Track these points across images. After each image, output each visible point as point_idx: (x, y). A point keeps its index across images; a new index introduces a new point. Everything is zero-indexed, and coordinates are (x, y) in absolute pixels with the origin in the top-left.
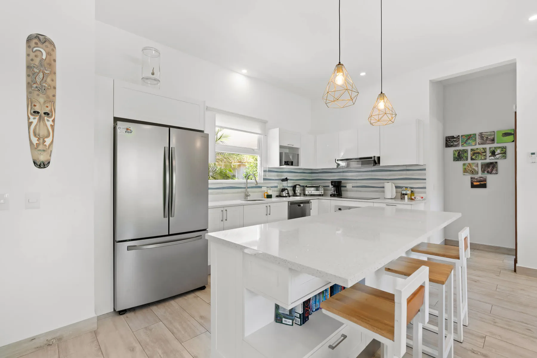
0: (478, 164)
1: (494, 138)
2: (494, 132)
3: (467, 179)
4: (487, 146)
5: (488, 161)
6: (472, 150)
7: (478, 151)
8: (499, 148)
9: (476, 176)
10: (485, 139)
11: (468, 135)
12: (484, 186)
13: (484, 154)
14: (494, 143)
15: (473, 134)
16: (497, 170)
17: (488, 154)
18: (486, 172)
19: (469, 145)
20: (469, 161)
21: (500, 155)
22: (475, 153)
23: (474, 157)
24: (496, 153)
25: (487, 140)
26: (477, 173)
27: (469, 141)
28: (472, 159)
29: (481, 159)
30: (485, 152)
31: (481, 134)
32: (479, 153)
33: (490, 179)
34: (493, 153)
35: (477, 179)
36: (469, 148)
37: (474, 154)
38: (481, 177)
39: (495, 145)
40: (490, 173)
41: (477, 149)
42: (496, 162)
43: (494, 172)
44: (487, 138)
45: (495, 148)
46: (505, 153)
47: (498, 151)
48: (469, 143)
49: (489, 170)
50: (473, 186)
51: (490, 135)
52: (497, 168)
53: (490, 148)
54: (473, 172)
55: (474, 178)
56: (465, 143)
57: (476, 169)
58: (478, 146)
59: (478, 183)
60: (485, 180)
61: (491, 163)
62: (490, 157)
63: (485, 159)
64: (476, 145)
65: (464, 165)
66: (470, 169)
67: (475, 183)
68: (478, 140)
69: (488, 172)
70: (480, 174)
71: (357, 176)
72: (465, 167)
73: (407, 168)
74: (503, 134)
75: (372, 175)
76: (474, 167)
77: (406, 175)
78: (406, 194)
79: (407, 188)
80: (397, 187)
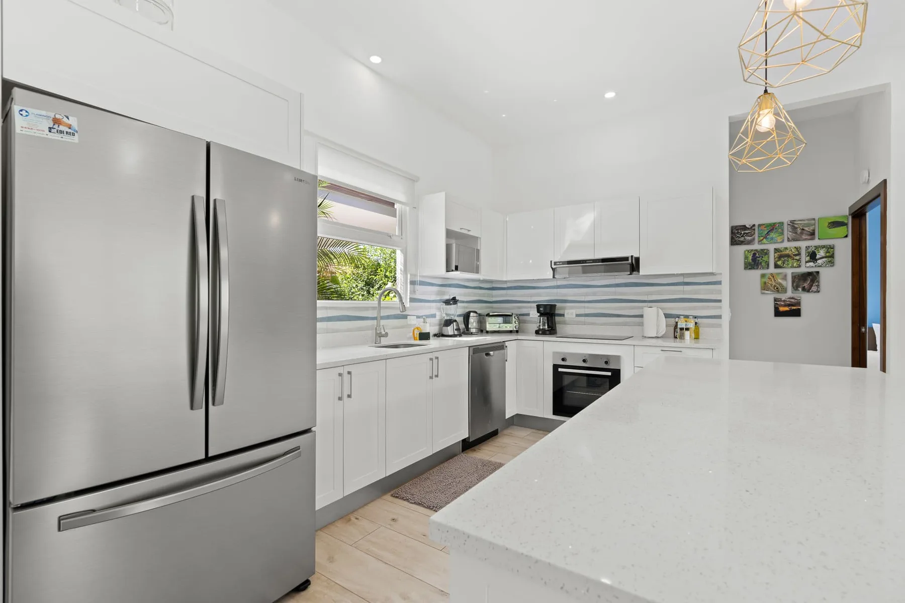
0: (786, 276)
1: (814, 230)
2: (814, 219)
3: (768, 301)
4: (803, 244)
5: (803, 269)
6: (776, 250)
7: (787, 252)
8: (823, 247)
9: (783, 297)
10: (799, 231)
11: (770, 225)
12: (796, 313)
13: (797, 258)
14: (813, 239)
15: (780, 223)
16: (818, 286)
17: (804, 257)
18: (800, 289)
19: (773, 241)
20: (772, 269)
21: (824, 259)
22: (783, 257)
23: (779, 263)
24: (818, 257)
25: (802, 233)
26: (785, 290)
27: (772, 235)
28: (776, 266)
29: (792, 267)
30: (799, 254)
31: (792, 222)
32: (788, 256)
33: (807, 300)
34: (813, 257)
35: (784, 301)
36: (771, 247)
37: (780, 257)
38: (793, 298)
39: (816, 242)
40: (807, 290)
41: (786, 248)
42: (818, 273)
43: (814, 288)
44: (803, 229)
45: (816, 247)
46: (832, 256)
47: (821, 253)
48: (772, 239)
49: (806, 285)
50: (778, 313)
51: (808, 225)
52: (818, 282)
53: (807, 248)
54: (779, 289)
55: (780, 300)
56: (765, 237)
57: (784, 283)
58: (786, 244)
59: (787, 309)
60: (799, 304)
61: (810, 274)
62: (806, 262)
63: (799, 266)
64: (783, 241)
65: (763, 276)
66: (774, 284)
67: (782, 309)
68: (787, 233)
69: (804, 289)
70: (790, 293)
71: (587, 295)
72: (764, 280)
73: (685, 281)
74: (829, 223)
75: (615, 293)
76: (780, 281)
77: (684, 292)
78: (687, 329)
79: (687, 317)
80: (667, 316)
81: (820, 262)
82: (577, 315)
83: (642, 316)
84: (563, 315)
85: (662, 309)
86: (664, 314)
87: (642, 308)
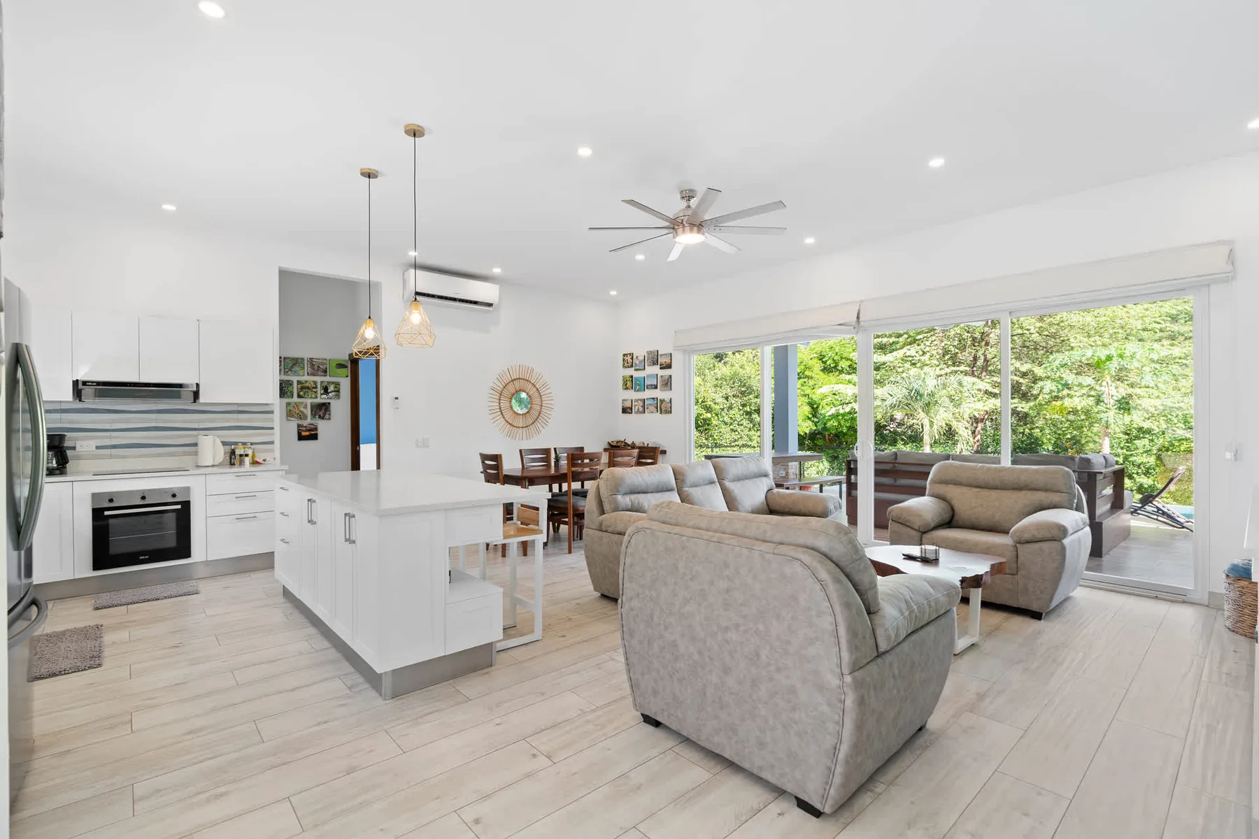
0: (306, 405)
1: (326, 368)
2: (326, 360)
3: (293, 426)
4: (318, 379)
5: (319, 400)
6: (299, 382)
7: (307, 385)
8: (333, 383)
9: (305, 423)
10: (316, 368)
11: (294, 359)
12: (314, 437)
13: (315, 390)
14: (326, 376)
15: (301, 359)
16: (329, 414)
17: (320, 390)
18: (317, 417)
19: (296, 373)
20: (295, 399)
21: (334, 393)
22: (304, 389)
23: (301, 393)
24: (329, 391)
25: (318, 370)
26: (306, 418)
27: (296, 368)
28: (299, 396)
29: (311, 398)
30: (316, 388)
31: (311, 359)
32: (308, 388)
33: (322, 426)
34: (326, 390)
35: (305, 427)
36: (295, 379)
37: (302, 388)
38: (312, 424)
39: (327, 379)
40: (322, 418)
41: (306, 381)
42: (329, 403)
43: (327, 416)
44: (319, 367)
45: (329, 383)
46: (338, 391)
47: (331, 388)
48: (296, 372)
49: (321, 413)
50: (301, 438)
51: (322, 364)
52: (330, 411)
53: (322, 382)
54: (302, 416)
55: (302, 426)
56: (290, 370)
57: (304, 411)
58: (306, 378)
59: (307, 433)
60: (316, 429)
61: (324, 404)
62: (321, 394)
63: (316, 397)
64: (304, 375)
65: (288, 404)
66: (297, 412)
67: (304, 434)
68: (307, 368)
69: (320, 417)
70: (309, 420)
71: (114, 421)
72: (289, 408)
73: (240, 409)
74: (337, 365)
75: (156, 420)
76: (302, 409)
77: (238, 420)
78: (247, 455)
79: (244, 444)
80: (224, 443)
81: (330, 394)
82: (97, 448)
83: (196, 445)
84: (74, 448)
85: (218, 437)
86: (222, 442)
87: (197, 435)
